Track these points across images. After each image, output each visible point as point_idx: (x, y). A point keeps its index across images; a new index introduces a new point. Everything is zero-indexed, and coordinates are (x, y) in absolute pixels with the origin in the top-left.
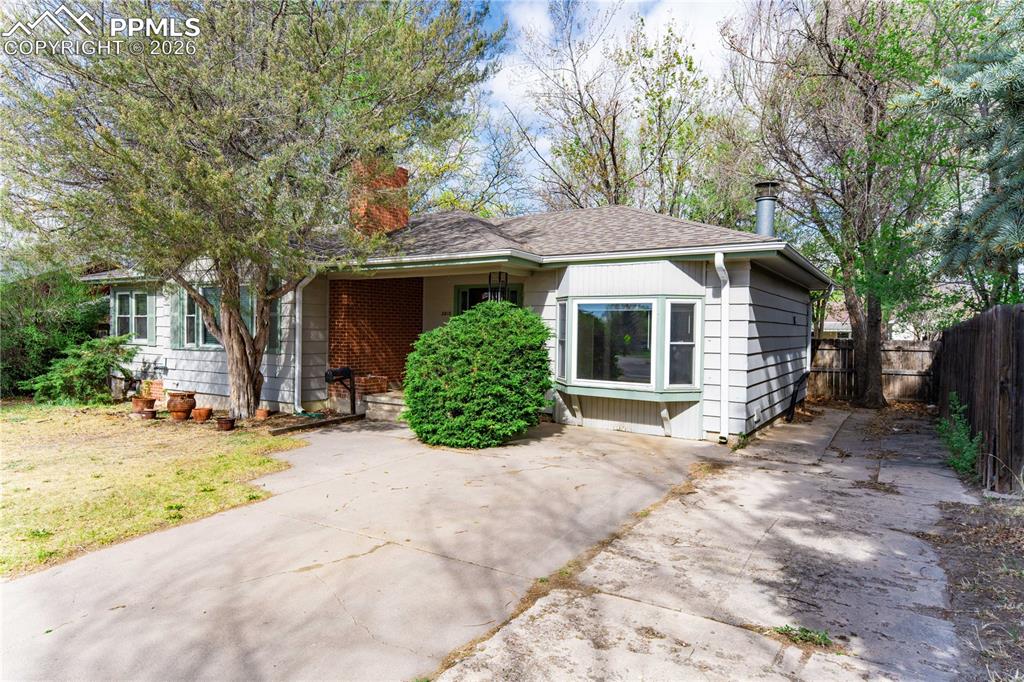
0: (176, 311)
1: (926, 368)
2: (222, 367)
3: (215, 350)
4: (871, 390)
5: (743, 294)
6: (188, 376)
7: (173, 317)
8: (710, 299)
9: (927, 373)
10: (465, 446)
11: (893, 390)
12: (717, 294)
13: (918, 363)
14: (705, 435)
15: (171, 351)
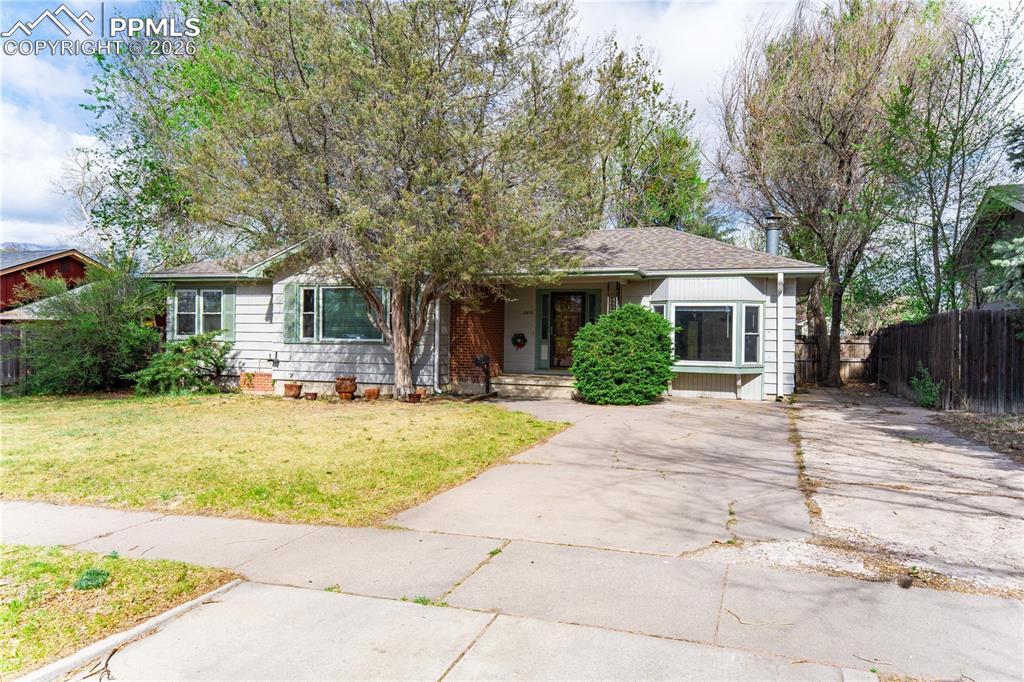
0: (290, 308)
1: (867, 356)
2: (348, 358)
3: (342, 343)
4: (832, 373)
5: (792, 300)
6: (304, 367)
7: (287, 314)
8: (769, 303)
9: (867, 360)
10: (628, 404)
11: (845, 372)
12: (774, 300)
13: (861, 353)
14: (766, 397)
15: (283, 345)
